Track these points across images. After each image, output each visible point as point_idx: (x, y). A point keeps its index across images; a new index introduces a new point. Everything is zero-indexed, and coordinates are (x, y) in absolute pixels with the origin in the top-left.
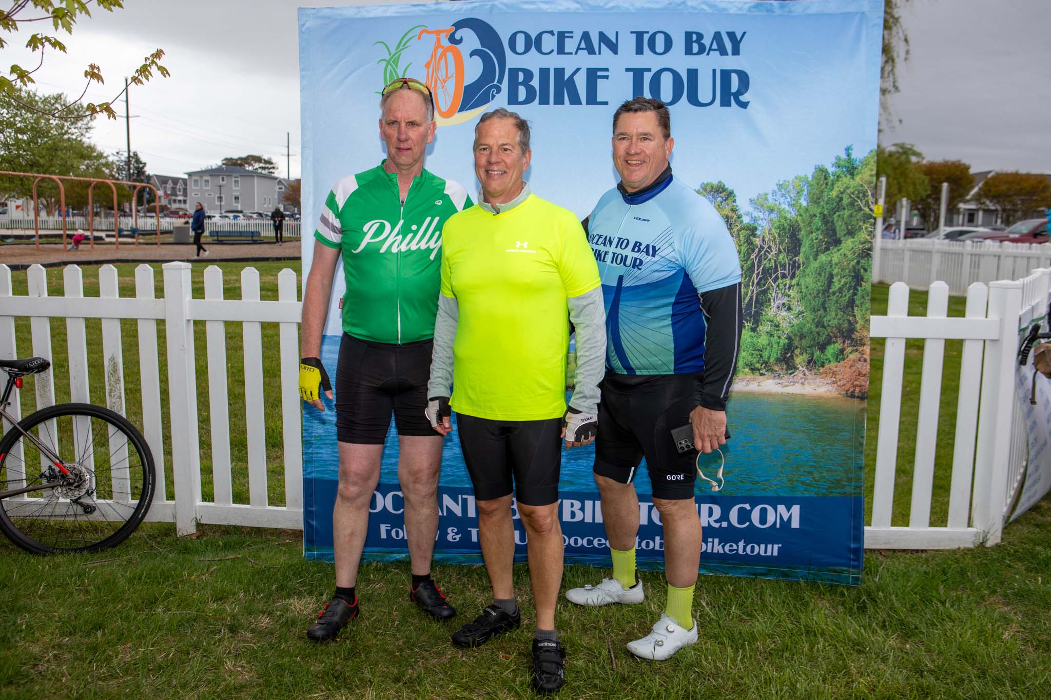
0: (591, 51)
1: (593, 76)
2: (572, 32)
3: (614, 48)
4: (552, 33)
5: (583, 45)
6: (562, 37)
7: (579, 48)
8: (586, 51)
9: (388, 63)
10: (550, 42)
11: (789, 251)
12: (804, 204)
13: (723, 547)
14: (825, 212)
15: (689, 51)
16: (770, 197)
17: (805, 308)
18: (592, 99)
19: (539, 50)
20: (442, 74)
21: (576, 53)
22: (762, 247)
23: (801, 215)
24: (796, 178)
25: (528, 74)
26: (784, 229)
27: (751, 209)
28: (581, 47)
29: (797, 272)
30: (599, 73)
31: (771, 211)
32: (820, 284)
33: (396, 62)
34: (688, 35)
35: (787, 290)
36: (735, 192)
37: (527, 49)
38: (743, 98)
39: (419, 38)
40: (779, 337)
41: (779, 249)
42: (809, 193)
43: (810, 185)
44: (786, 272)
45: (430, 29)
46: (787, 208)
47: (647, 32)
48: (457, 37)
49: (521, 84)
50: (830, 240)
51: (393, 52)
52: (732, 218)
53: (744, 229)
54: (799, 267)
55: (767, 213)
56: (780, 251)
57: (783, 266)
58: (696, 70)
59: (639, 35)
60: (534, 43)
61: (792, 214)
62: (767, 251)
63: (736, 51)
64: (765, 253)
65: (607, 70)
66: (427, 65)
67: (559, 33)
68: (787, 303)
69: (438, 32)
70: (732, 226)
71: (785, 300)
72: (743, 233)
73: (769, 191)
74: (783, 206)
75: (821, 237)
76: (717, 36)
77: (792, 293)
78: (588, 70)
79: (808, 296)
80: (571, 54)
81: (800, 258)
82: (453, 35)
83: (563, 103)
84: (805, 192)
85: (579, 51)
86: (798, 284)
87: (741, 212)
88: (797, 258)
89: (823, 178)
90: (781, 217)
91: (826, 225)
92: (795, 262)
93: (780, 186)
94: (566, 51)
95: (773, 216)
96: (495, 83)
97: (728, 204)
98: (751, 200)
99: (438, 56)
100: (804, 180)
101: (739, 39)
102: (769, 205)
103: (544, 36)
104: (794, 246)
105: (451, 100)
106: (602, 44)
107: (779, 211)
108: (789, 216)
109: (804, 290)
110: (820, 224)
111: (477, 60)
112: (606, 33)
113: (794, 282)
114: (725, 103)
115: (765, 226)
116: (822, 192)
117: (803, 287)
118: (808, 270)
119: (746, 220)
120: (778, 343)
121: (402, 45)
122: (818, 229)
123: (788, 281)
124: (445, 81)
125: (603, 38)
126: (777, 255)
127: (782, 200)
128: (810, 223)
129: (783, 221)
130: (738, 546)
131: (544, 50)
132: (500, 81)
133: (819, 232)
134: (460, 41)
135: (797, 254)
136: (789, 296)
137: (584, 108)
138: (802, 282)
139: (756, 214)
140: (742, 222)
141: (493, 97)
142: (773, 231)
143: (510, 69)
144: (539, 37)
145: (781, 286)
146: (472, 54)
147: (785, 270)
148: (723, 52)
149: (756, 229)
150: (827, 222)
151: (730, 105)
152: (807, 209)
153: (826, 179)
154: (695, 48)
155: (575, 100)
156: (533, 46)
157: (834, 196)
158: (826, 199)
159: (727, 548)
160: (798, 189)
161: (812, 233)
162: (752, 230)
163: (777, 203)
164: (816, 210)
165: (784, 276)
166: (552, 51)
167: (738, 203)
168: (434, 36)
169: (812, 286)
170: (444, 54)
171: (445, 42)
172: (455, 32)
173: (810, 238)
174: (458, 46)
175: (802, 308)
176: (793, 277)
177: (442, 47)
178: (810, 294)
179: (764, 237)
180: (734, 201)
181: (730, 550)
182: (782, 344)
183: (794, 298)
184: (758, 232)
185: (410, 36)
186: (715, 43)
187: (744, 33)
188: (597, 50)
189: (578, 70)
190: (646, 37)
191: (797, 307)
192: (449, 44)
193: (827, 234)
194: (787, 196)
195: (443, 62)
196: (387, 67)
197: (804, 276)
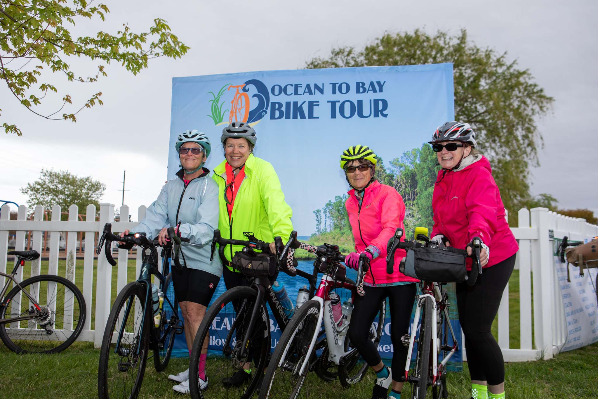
0: (310, 93)
1: (311, 105)
2: (301, 85)
3: (322, 91)
4: (292, 85)
5: (307, 90)
6: (297, 87)
7: (305, 92)
8: (308, 93)
9: (214, 102)
10: (291, 90)
11: (411, 187)
12: (418, 162)
13: (382, 347)
14: (430, 166)
15: (358, 92)
16: (400, 160)
17: (422, 216)
18: (311, 116)
19: (286, 93)
20: (239, 106)
21: (303, 94)
22: (397, 185)
23: (417, 168)
24: (413, 150)
25: (280, 105)
26: (408, 175)
27: (390, 166)
28: (306, 91)
29: (416, 197)
30: (314, 104)
31: (401, 167)
32: (429, 203)
33: (218, 101)
34: (358, 84)
35: (411, 207)
36: (382, 158)
37: (280, 93)
38: (385, 113)
39: (229, 89)
40: (408, 232)
41: (406, 186)
42: (420, 157)
43: (421, 153)
44: (410, 197)
45: (234, 85)
46: (409, 165)
47: (338, 83)
48: (247, 88)
49: (277, 109)
50: (433, 181)
51: (216, 97)
52: (381, 171)
53: (387, 176)
54: (417, 194)
55: (399, 168)
56: (406, 187)
57: (409, 194)
58: (362, 101)
59: (334, 85)
60: (283, 90)
61: (412, 168)
62: (399, 187)
63: (381, 90)
64: (398, 188)
65: (318, 102)
66: (232, 102)
67: (295, 85)
68: (411, 213)
69: (237, 87)
70: (381, 175)
71: (410, 212)
72: (387, 178)
73: (399, 157)
74: (407, 164)
75: (428, 179)
76: (372, 84)
77: (414, 208)
78: (309, 102)
79: (424, 210)
80: (301, 95)
81: (417, 190)
82: (244, 88)
83: (297, 118)
84: (418, 156)
85: (305, 93)
86: (417, 203)
87: (386, 168)
88: (415, 190)
89: (427, 149)
90: (406, 169)
91: (430, 173)
92: (414, 192)
93: (405, 154)
94: (299, 93)
95: (402, 169)
96: (264, 109)
97: (379, 165)
98: (390, 162)
99: (237, 97)
100: (418, 150)
101: (382, 84)
102: (399, 163)
103: (288, 87)
104: (414, 183)
105: (243, 118)
106: (316, 90)
107: (405, 167)
108: (410, 169)
109: (420, 206)
110: (427, 172)
111: (256, 99)
112: (318, 84)
113: (415, 202)
114: (376, 115)
115: (398, 174)
116: (427, 156)
117: (420, 205)
118: (422, 196)
119: (388, 172)
120: (408, 234)
121: (220, 93)
122: (426, 175)
123: (411, 202)
124: (240, 109)
125: (316, 86)
126: (405, 189)
127: (406, 161)
128: (422, 172)
129: (407, 171)
130: (390, 347)
131: (288, 93)
132: (267, 108)
133: (427, 177)
134: (248, 90)
135: (416, 188)
136: (412, 210)
137: (307, 120)
138: (419, 202)
139: (393, 169)
140: (386, 173)
141: (263, 116)
142: (402, 177)
143: (271, 103)
144: (286, 87)
145: (408, 205)
146: (254, 96)
147: (409, 196)
148: (374, 91)
149: (393, 176)
150: (431, 171)
151: (378, 116)
152: (420, 165)
153: (429, 150)
154: (361, 90)
155: (303, 116)
156: (283, 92)
157: (434, 158)
158: (430, 160)
159: (384, 348)
160: (415, 155)
161: (423, 177)
162: (391, 177)
163: (404, 162)
164: (425, 165)
165: (409, 199)
166: (292, 93)
167: (384, 164)
168: (236, 88)
169: (425, 204)
170: (240, 97)
171: (241, 91)
172: (245, 86)
173: (422, 179)
174: (247, 93)
175: (420, 216)
176: (414, 199)
177: (239, 94)
178: (424, 208)
179: (397, 180)
180: (382, 163)
181: (387, 350)
182: (410, 235)
183: (415, 211)
184: (394, 178)
185: (224, 88)
186: (371, 87)
187: (385, 82)
188: (313, 93)
189: (304, 102)
190: (337, 86)
191: (417, 215)
192: (243, 92)
193: (431, 177)
194: (409, 159)
195: (240, 100)
196: (213, 104)
197: (420, 199)
